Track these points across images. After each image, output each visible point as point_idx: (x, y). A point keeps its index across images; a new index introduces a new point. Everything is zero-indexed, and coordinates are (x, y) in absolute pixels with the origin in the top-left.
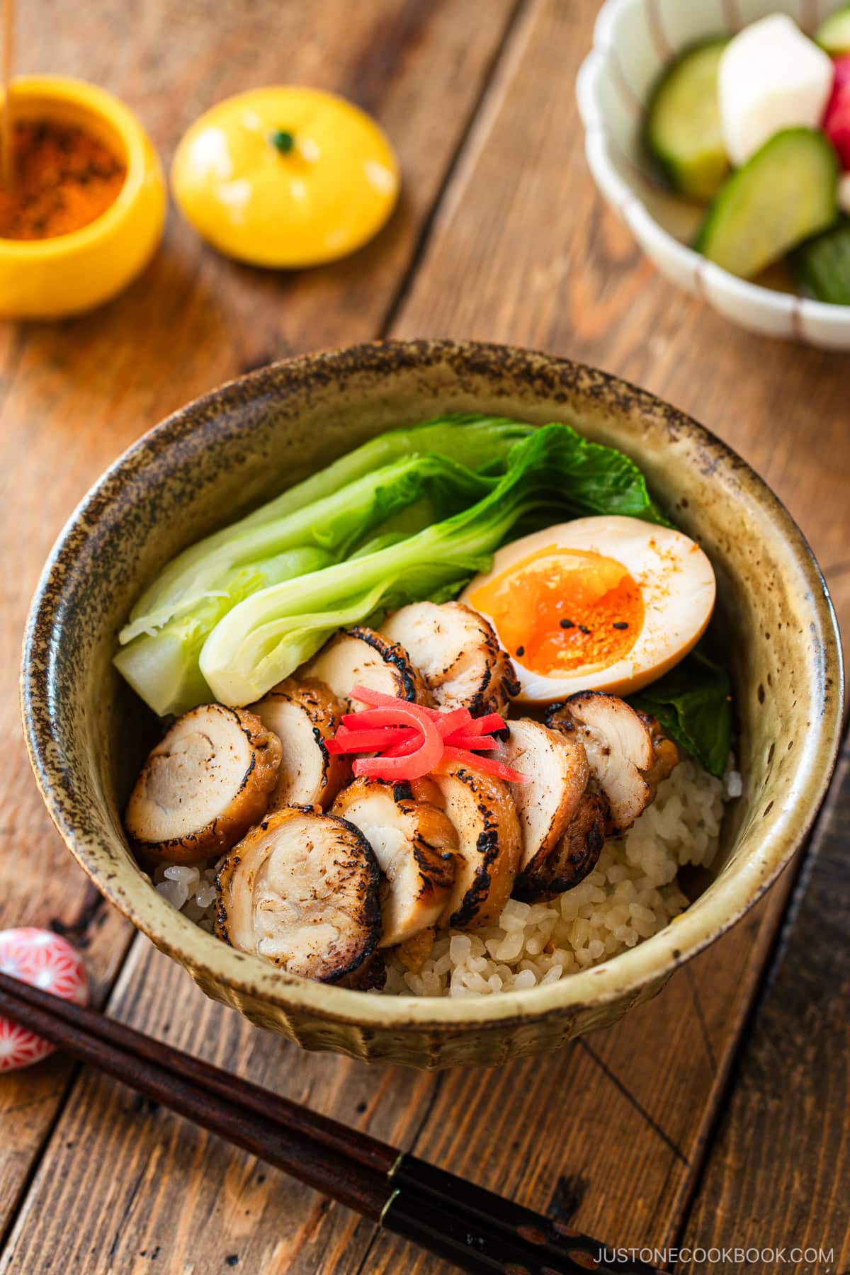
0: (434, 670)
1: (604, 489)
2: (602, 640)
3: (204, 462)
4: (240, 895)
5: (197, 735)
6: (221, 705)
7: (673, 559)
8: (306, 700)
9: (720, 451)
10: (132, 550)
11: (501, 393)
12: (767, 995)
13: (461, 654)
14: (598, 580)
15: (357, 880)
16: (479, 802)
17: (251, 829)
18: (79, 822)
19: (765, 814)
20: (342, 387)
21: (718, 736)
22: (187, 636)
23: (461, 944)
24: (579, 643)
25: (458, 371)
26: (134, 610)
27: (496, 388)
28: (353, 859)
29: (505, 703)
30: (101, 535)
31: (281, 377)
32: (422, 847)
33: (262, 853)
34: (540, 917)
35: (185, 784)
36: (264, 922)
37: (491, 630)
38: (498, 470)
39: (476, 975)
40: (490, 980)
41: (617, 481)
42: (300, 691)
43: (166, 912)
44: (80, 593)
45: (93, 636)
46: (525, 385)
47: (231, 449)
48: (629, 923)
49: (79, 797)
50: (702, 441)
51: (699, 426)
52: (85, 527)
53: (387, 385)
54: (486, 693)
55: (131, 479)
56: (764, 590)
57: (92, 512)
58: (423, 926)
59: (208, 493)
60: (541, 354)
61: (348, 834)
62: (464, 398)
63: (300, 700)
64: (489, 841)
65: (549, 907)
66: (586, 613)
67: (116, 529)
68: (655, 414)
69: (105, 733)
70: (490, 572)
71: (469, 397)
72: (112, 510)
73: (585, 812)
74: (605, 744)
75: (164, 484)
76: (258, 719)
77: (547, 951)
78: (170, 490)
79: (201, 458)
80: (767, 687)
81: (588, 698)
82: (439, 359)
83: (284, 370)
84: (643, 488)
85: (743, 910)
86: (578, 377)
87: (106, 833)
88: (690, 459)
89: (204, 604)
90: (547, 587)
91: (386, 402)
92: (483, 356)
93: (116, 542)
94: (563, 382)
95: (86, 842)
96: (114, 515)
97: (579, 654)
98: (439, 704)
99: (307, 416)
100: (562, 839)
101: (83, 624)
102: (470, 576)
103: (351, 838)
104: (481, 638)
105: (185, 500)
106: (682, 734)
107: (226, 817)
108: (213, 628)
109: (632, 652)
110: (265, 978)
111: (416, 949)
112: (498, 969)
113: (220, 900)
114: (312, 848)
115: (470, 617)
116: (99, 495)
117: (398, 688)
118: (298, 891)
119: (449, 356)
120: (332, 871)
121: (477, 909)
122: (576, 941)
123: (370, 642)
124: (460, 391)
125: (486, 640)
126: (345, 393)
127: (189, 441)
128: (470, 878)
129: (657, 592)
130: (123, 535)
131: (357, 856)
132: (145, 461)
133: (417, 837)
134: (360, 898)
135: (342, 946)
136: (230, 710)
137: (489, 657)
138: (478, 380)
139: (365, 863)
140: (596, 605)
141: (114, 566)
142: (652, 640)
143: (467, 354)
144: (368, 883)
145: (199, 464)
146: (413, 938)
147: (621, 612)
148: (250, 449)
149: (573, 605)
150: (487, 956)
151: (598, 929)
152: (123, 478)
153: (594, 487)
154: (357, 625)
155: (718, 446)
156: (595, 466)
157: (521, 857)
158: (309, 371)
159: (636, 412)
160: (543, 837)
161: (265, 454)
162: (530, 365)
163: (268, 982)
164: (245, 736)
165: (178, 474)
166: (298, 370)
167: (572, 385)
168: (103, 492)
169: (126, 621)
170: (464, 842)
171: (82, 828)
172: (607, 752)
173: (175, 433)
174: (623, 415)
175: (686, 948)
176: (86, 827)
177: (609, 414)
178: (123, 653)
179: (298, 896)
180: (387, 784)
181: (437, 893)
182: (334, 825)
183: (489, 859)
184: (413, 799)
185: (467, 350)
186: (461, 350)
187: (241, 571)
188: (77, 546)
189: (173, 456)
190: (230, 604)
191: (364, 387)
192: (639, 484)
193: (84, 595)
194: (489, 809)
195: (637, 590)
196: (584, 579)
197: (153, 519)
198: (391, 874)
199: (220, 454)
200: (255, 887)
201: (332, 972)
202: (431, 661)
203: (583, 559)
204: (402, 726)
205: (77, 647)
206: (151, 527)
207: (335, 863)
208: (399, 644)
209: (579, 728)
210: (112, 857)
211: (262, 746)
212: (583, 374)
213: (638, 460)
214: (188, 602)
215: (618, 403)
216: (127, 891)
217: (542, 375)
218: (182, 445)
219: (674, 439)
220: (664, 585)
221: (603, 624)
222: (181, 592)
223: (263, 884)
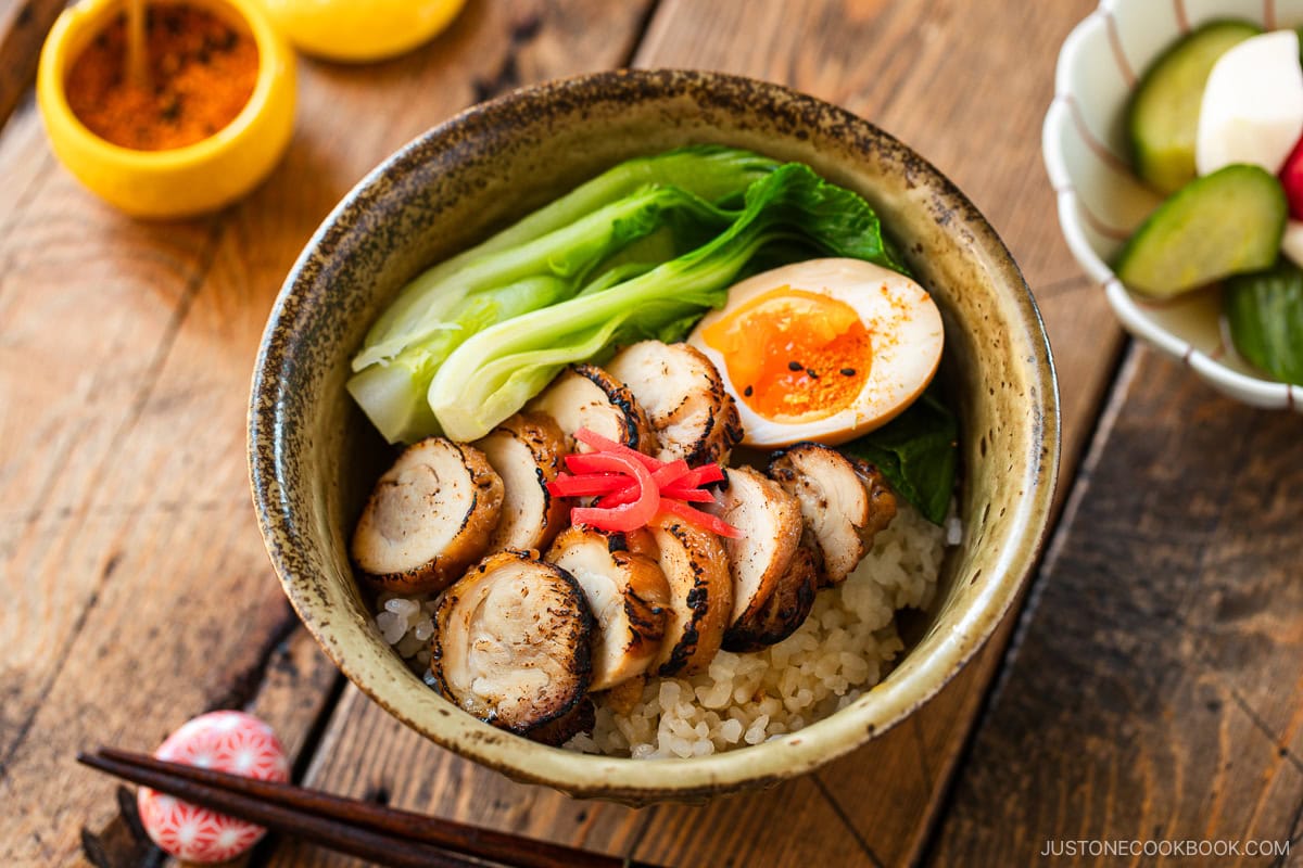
0: (660, 412)
1: (841, 229)
2: (828, 386)
3: (444, 188)
4: (456, 634)
5: (423, 467)
6: (448, 440)
7: (903, 307)
8: (532, 438)
9: (955, 201)
10: (368, 276)
11: (743, 126)
12: (988, 720)
13: (686, 398)
14: (829, 324)
15: (568, 628)
16: (691, 559)
17: (471, 567)
18: (297, 567)
19: (973, 582)
20: (585, 116)
21: (941, 481)
22: (417, 367)
23: (670, 691)
24: (806, 388)
25: (701, 103)
26: (369, 337)
27: (738, 121)
28: (565, 608)
29: (727, 449)
30: (336, 265)
31: (524, 104)
32: (633, 600)
33: (479, 595)
34: (749, 669)
35: (410, 516)
36: (479, 662)
37: (718, 375)
38: (737, 204)
39: (684, 722)
40: (697, 728)
41: (853, 223)
42: (527, 428)
43: (376, 662)
44: (313, 323)
45: (325, 365)
46: (767, 121)
47: (471, 175)
48: (839, 672)
49: (298, 540)
50: (938, 190)
51: (936, 173)
52: (320, 258)
53: (630, 114)
54: (709, 440)
55: (369, 208)
56: (990, 345)
57: (329, 242)
58: (632, 674)
59: (448, 217)
60: (784, 89)
61: (562, 582)
62: (707, 129)
63: (526, 438)
64: (698, 598)
65: (759, 657)
66: (815, 357)
67: (351, 258)
68: (893, 159)
69: (335, 460)
70: (723, 308)
71: (712, 129)
72: (349, 239)
73: (798, 567)
74: (823, 496)
75: (402, 211)
76: (482, 457)
77: (755, 699)
78: (409, 216)
79: (440, 185)
80: (988, 442)
81: (809, 449)
82: (682, 91)
83: (527, 98)
84: (878, 233)
85: (941, 685)
86: (819, 116)
87: (323, 577)
88: (926, 206)
89: (436, 335)
90: (778, 329)
91: (628, 131)
92: (727, 89)
93: (351, 270)
94: (805, 120)
95: (302, 588)
96: (350, 245)
97: (805, 399)
98: (662, 448)
99: (548, 143)
100: (771, 596)
101: (315, 354)
102: (701, 312)
103: (565, 587)
104: (706, 385)
105: (424, 225)
106: (904, 483)
107: (446, 556)
108: (445, 360)
109: (857, 401)
110: (467, 735)
111: (626, 695)
112: (706, 715)
113: (437, 638)
114: (527, 593)
115: (697, 362)
116: (336, 225)
117: (621, 432)
118: (512, 635)
119: (693, 88)
120: (545, 618)
121: (685, 662)
122: (785, 689)
123: (598, 382)
124: (703, 122)
125: (711, 386)
126: (588, 121)
127: (429, 169)
128: (679, 632)
129: (886, 341)
130: (359, 263)
131: (570, 606)
132: (384, 190)
133: (628, 590)
134: (571, 647)
135: (552, 692)
136: (456, 447)
137: (713, 404)
138: (720, 113)
139: (577, 613)
140: (825, 349)
141: (349, 294)
142: (877, 391)
143: (711, 87)
144: (579, 633)
145: (439, 190)
146: (623, 685)
147: (849, 357)
148: (490, 174)
149: (802, 348)
150: (696, 702)
151: (808, 677)
152: (360, 207)
153: (832, 227)
154: (587, 362)
155: (954, 196)
156: (831, 206)
157: (731, 613)
158: (552, 99)
159: (875, 155)
160: (752, 596)
161: (506, 179)
162: (772, 100)
163: (470, 740)
164: (469, 473)
165: (417, 201)
166: (542, 98)
167: (813, 124)
168: (340, 222)
169: (359, 346)
170: (675, 595)
171: (299, 573)
172: (824, 504)
173: (415, 161)
174: (862, 157)
175: (881, 723)
176: (303, 572)
177: (848, 155)
178: (355, 380)
179: (512, 640)
180: (602, 533)
181: (646, 644)
182: (549, 572)
183: (697, 616)
184: (628, 551)
185: (711, 83)
186: (705, 82)
187: (475, 299)
188: (311, 277)
189: (413, 183)
190: (462, 337)
191: (606, 116)
192: (875, 228)
193: (317, 326)
194: (700, 566)
195: (867, 336)
196: (814, 324)
197: (391, 245)
198: (603, 623)
199: (460, 180)
200: (472, 626)
201: (541, 718)
202: (656, 403)
203: (813, 303)
204: (622, 474)
205: (307, 379)
206: (388, 253)
207: (549, 610)
208: (625, 385)
209: (799, 478)
210: (326, 604)
211: (485, 485)
212: (825, 113)
213: (874, 202)
214: (419, 334)
215: (858, 145)
216: (338, 641)
217: (784, 112)
218: (421, 173)
219: (911, 186)
220: (893, 334)
221: (831, 369)
222: (413, 322)
223: (479, 625)
